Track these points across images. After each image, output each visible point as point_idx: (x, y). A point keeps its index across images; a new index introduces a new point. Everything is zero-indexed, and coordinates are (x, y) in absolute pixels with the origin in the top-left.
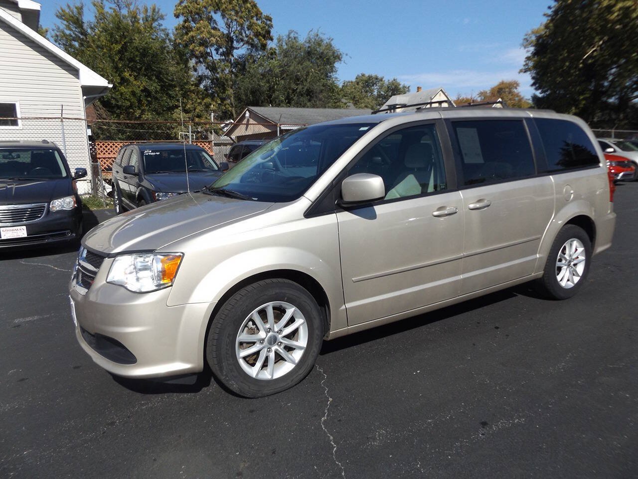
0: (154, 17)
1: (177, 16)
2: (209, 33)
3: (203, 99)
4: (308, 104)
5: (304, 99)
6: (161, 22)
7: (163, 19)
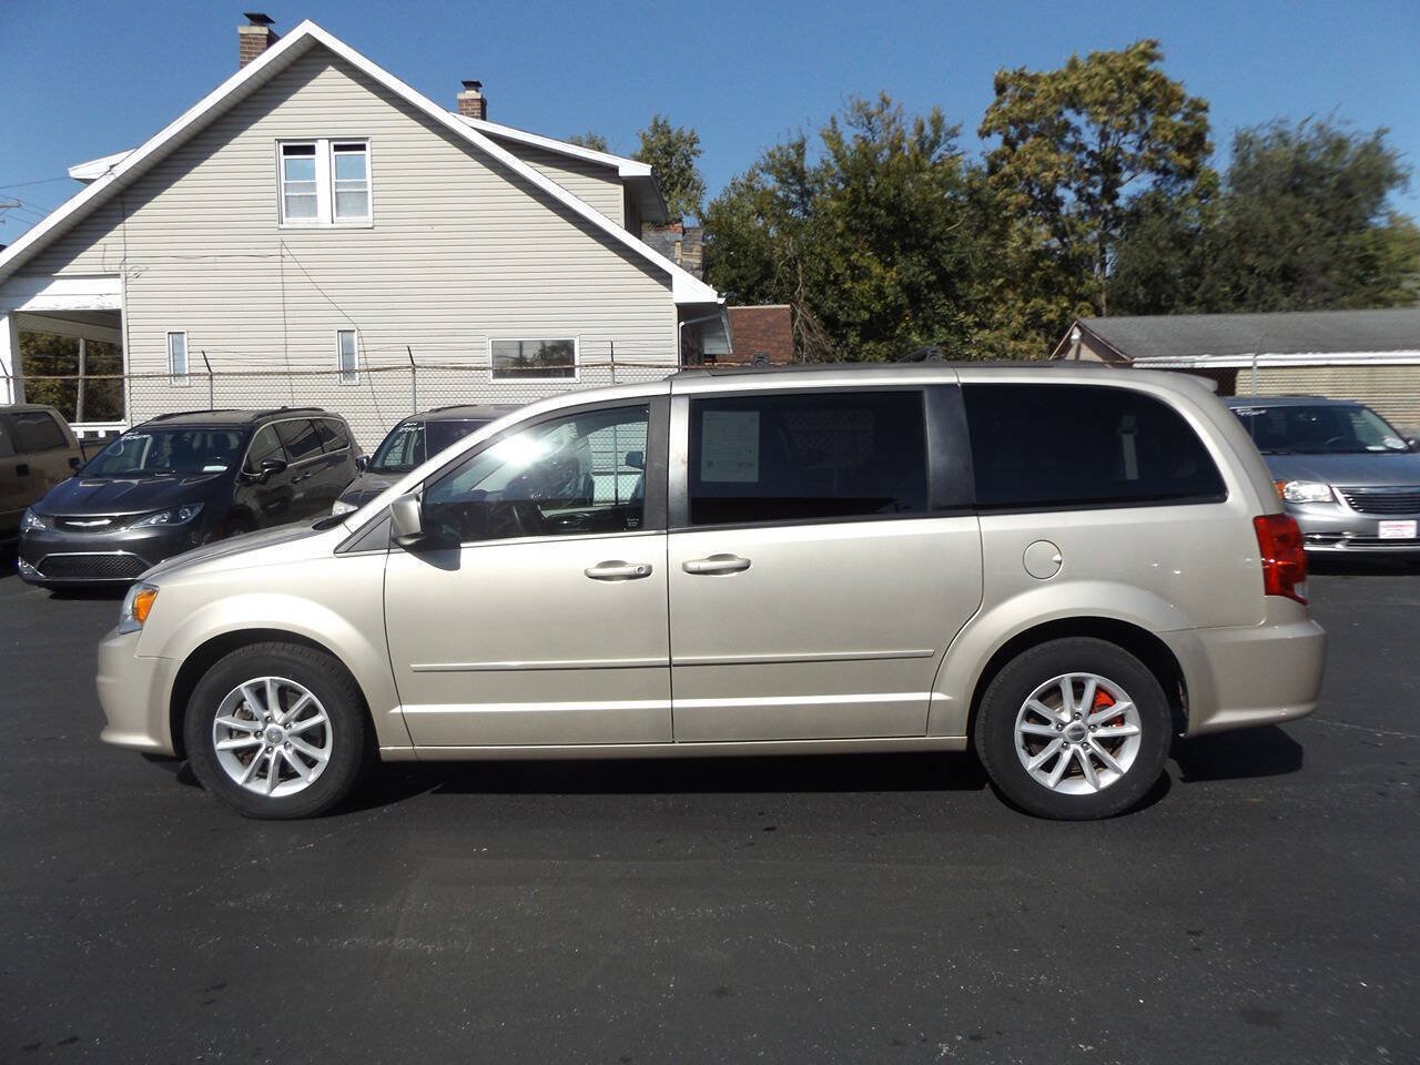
0: (936, 133)
1: (984, 134)
2: (1039, 161)
3: (1027, 301)
4: (1285, 302)
5: (1274, 290)
6: (953, 142)
7: (957, 136)
